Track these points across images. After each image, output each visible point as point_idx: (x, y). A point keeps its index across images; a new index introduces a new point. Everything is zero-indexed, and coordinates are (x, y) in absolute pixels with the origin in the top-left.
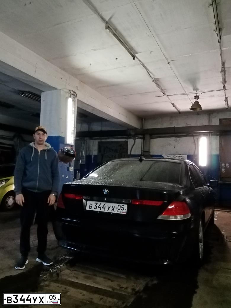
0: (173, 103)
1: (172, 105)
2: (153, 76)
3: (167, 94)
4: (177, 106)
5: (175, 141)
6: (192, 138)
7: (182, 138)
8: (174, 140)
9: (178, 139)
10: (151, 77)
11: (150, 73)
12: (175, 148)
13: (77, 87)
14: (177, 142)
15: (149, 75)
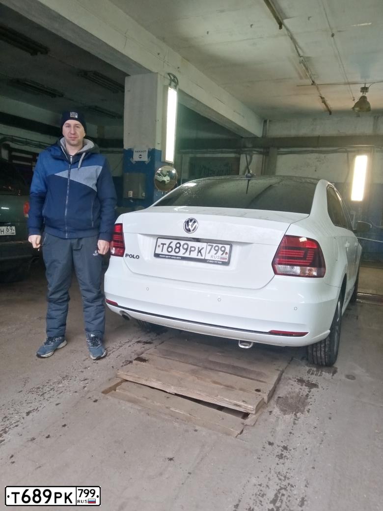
0: (323, 96)
1: (321, 100)
2: (301, 54)
3: (317, 82)
4: (329, 102)
5: (317, 160)
6: (346, 154)
7: (329, 155)
8: (317, 158)
9: (322, 156)
10: (299, 55)
11: (298, 49)
12: (316, 171)
13: (178, 68)
14: (320, 161)
15: (298, 52)
